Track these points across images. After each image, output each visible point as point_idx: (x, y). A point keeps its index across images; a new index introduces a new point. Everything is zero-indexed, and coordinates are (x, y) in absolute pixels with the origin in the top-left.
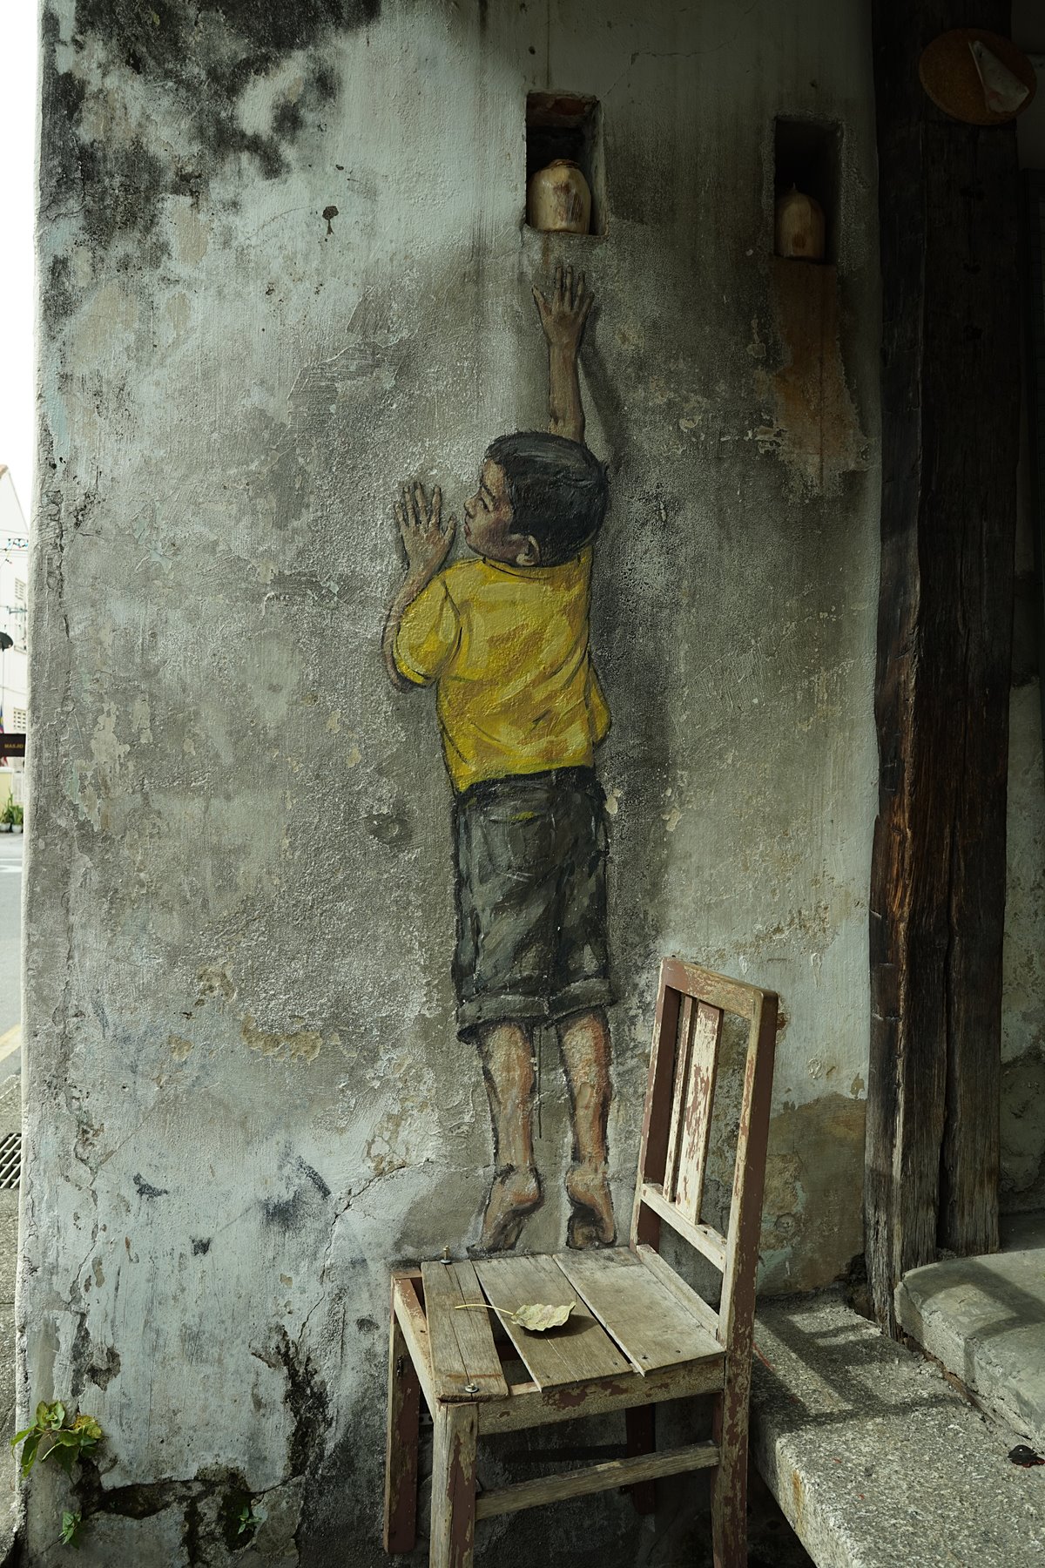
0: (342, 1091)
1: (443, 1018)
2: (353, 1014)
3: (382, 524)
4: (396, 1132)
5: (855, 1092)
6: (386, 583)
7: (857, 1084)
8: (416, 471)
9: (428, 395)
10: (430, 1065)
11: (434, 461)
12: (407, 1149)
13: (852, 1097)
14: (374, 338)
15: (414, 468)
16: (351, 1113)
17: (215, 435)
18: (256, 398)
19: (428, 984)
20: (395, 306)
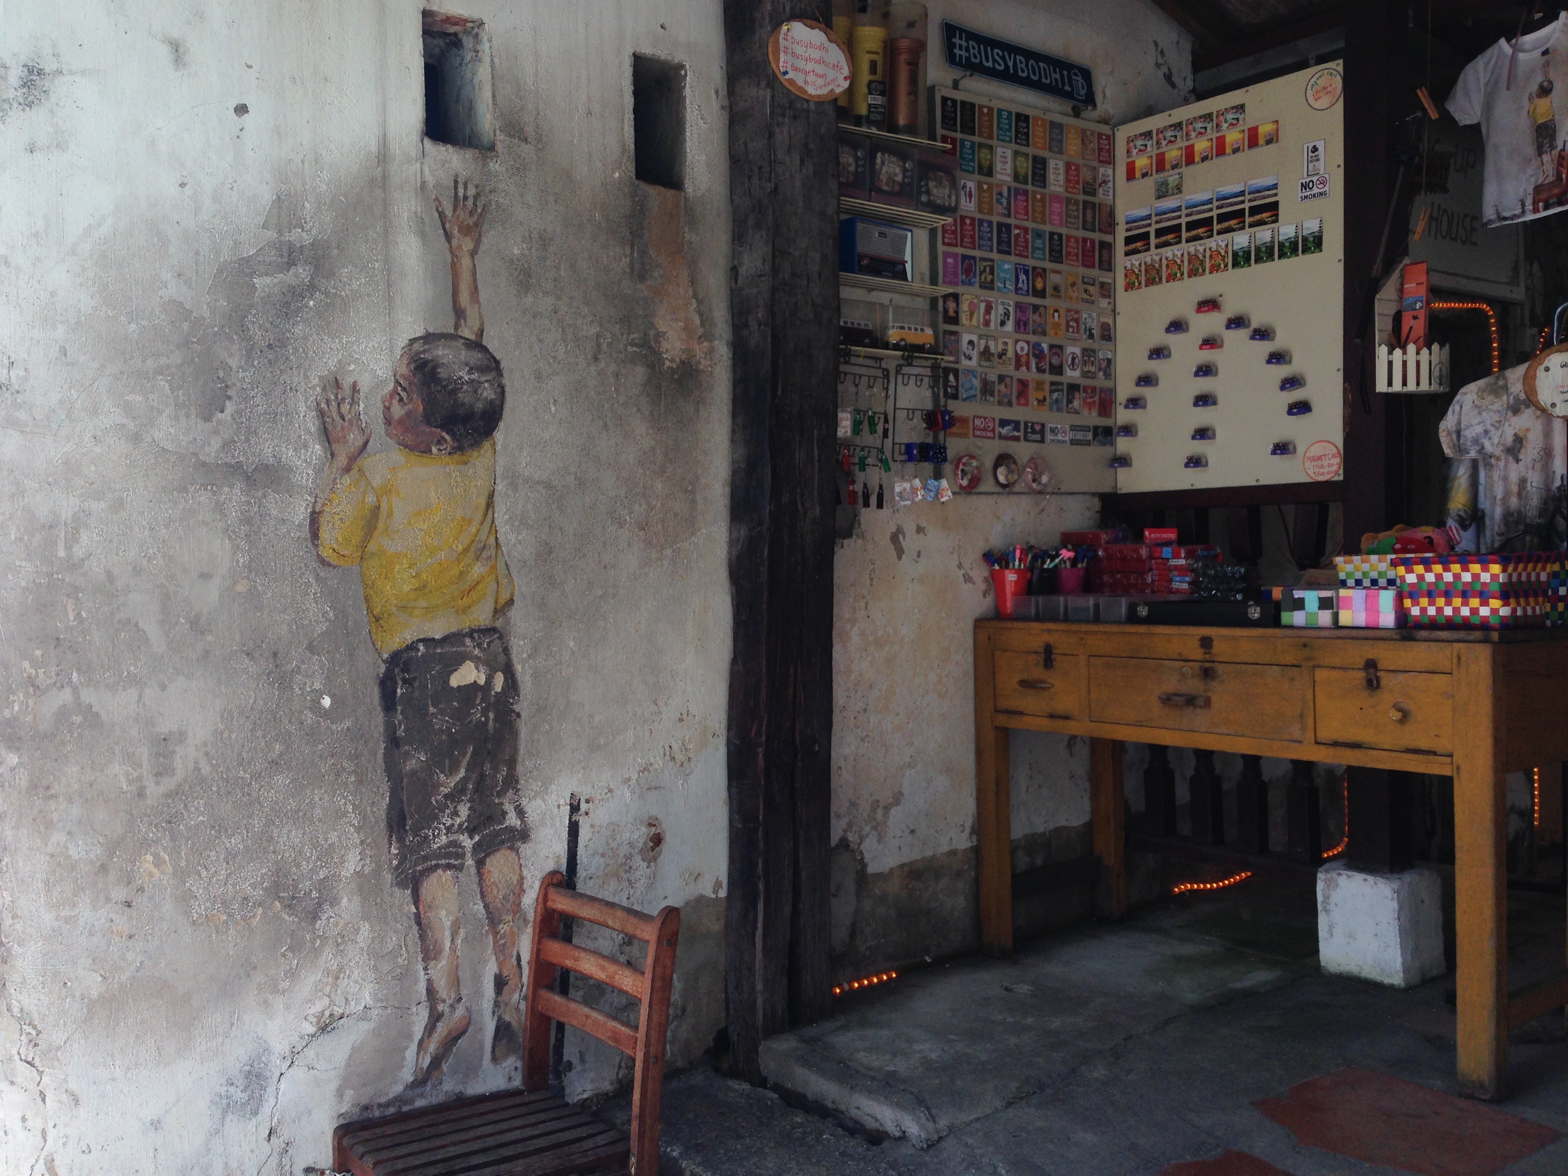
0: (284, 955)
1: (377, 872)
2: (293, 880)
3: (305, 416)
4: (335, 985)
5: (715, 892)
6: (311, 472)
7: (718, 885)
8: (335, 366)
9: (343, 293)
10: (365, 917)
11: (351, 356)
12: (347, 1000)
13: (714, 896)
14: (290, 236)
15: (332, 363)
16: (293, 974)
17: (133, 326)
18: (173, 290)
19: (362, 842)
20: (307, 205)
